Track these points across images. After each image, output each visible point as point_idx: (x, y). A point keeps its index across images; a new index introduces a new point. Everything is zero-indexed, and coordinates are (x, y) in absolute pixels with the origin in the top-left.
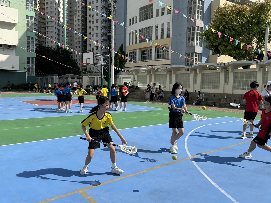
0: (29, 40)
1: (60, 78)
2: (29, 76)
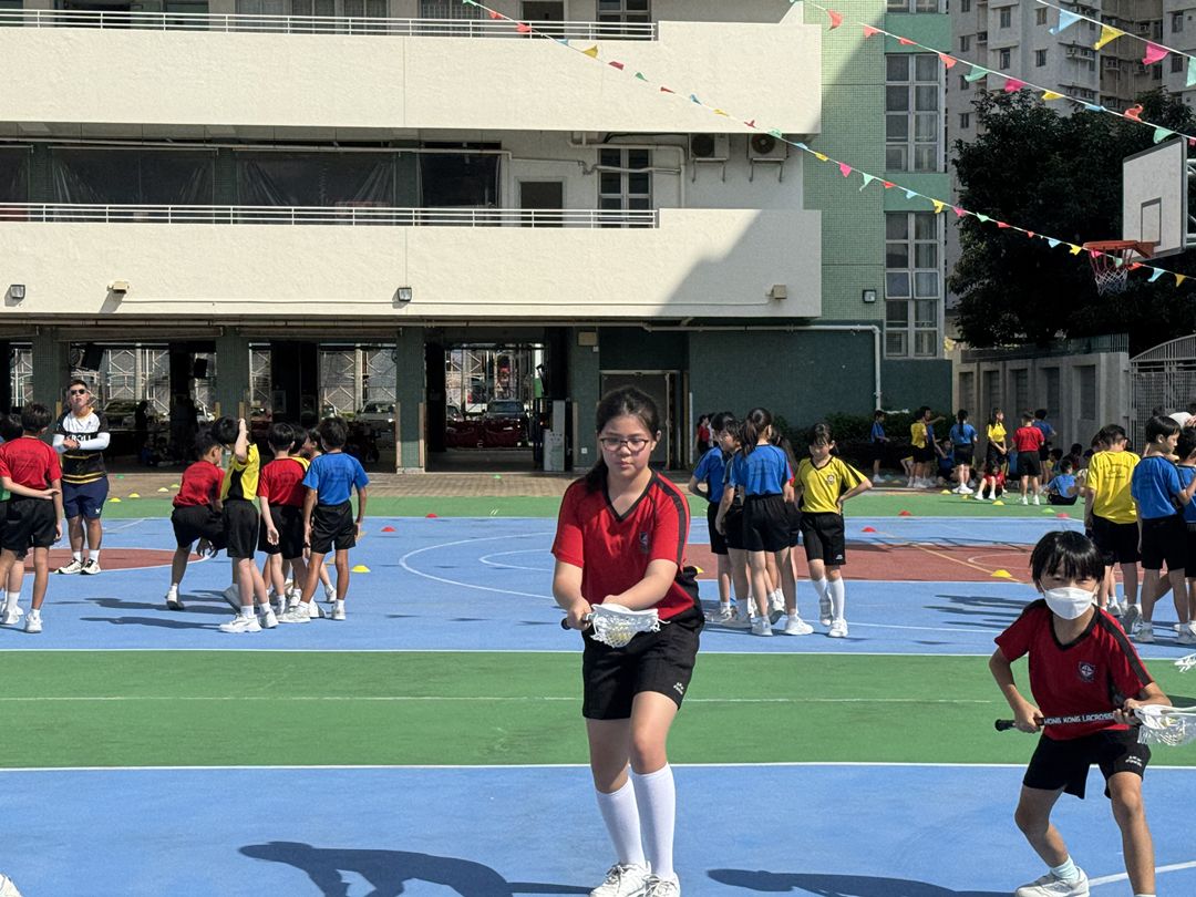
0: (903, 83)
1: (1144, 367)
2: (897, 356)
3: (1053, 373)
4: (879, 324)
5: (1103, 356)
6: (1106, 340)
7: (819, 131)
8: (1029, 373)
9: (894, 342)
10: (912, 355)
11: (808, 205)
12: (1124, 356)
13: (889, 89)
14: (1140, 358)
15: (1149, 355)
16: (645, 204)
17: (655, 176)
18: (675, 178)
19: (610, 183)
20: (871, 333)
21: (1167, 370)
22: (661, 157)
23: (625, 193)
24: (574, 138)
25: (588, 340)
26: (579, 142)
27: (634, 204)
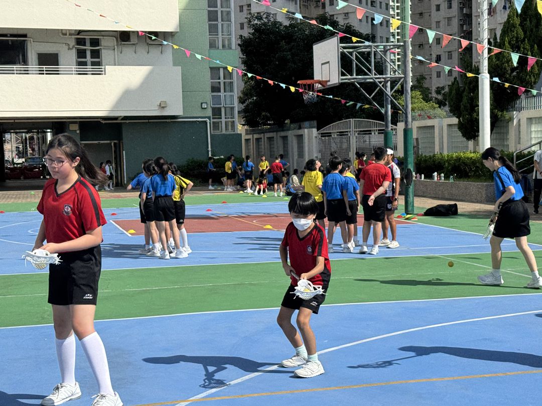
0: (215, 9)
1: (323, 135)
2: (217, 132)
3: (285, 138)
4: (209, 118)
5: (306, 130)
6: (307, 124)
7: (179, 31)
8: (275, 139)
9: (216, 126)
10: (224, 132)
11: (175, 64)
12: (315, 130)
13: (209, 11)
14: (322, 131)
15: (325, 130)
16: (99, 64)
17: (102, 50)
18: (112, 51)
19: (81, 54)
20: (206, 122)
21: (333, 136)
22: (105, 42)
23: (89, 59)
24: (63, 33)
25: (75, 127)
26: (66, 34)
27: (93, 64)
